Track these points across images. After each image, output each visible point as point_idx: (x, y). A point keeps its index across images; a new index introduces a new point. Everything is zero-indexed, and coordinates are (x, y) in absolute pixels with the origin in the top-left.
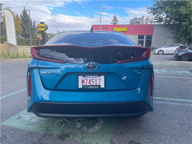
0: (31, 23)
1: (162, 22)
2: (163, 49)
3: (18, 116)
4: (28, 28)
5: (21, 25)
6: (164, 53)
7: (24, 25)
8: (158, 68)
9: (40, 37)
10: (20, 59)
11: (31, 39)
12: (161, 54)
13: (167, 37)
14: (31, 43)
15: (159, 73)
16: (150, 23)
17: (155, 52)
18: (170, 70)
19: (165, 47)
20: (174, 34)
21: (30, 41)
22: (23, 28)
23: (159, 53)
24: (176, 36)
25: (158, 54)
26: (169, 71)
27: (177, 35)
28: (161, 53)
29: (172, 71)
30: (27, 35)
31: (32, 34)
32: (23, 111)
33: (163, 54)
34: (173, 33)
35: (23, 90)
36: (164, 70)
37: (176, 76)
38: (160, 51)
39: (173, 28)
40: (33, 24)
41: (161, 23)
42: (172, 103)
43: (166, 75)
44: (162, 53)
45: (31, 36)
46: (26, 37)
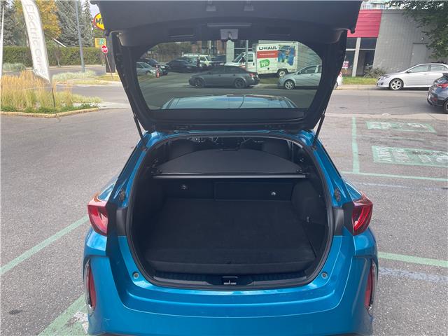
0: (80, 8)
1: (402, 5)
2: (402, 76)
3: (69, 317)
4: (74, 21)
5: (57, 13)
6: (405, 86)
7: (63, 14)
8: (386, 144)
9: (104, 47)
10: (60, 114)
11: (81, 49)
12: (397, 88)
13: (414, 43)
14: (82, 59)
15: (390, 160)
16: (371, 7)
17: (382, 84)
18: (416, 150)
19: (408, 72)
20: (431, 36)
21: (79, 54)
22: (62, 22)
23: (392, 87)
24: (436, 41)
25: (389, 89)
26: (414, 153)
27: (437, 38)
28: (396, 85)
29: (420, 153)
30: (72, 39)
31: (82, 36)
32: (77, 301)
33: (402, 89)
34: (428, 34)
35: (74, 226)
36: (403, 150)
37: (431, 175)
38: (394, 82)
39: (429, 20)
40: (84, 9)
41: (399, 6)
42: (416, 276)
43: (406, 169)
44: (400, 85)
45: (81, 40)
46: (69, 44)
